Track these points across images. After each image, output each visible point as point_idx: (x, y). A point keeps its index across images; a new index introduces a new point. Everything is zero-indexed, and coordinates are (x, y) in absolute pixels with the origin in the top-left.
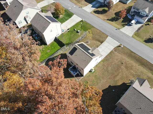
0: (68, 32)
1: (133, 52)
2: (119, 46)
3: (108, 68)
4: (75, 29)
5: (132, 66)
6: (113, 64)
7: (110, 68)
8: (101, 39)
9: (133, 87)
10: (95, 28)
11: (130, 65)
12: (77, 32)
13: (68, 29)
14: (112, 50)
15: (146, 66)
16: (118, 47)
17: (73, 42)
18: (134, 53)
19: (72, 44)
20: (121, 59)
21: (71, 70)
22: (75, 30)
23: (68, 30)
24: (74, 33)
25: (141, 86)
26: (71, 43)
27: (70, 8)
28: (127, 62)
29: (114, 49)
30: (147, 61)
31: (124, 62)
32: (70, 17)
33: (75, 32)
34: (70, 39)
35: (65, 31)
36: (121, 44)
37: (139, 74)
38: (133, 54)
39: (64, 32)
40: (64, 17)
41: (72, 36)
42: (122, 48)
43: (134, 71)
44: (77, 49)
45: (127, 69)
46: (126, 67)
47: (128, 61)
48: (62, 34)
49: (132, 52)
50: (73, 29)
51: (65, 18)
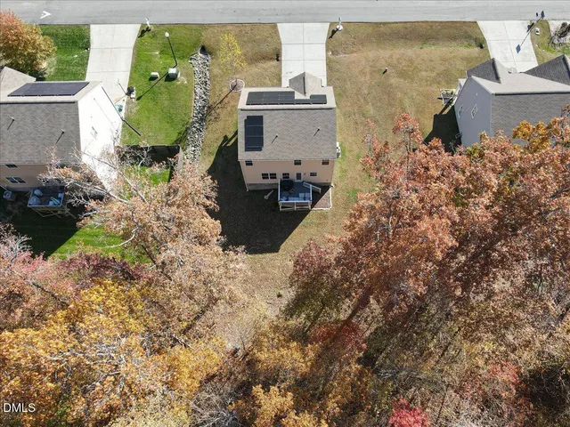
0: (139, 99)
1: (380, 23)
2: (334, 32)
3: (365, 112)
4: (153, 74)
5: (411, 61)
6: (366, 92)
7: (371, 110)
8: (267, 48)
9: (496, 95)
10: (210, 25)
11: (404, 63)
12: (170, 78)
13: (130, 92)
14: (327, 58)
15: (437, 39)
16: (331, 37)
17: (191, 121)
18: (384, 24)
19: (194, 129)
20: (371, 64)
21: (285, 198)
22: (153, 78)
23: (132, 96)
24: (163, 89)
25: (500, 82)
26: (187, 129)
27: (48, 14)
28: (389, 61)
29: (327, 50)
30: (427, 22)
31: (382, 65)
32: (87, 46)
33: (162, 82)
34: (170, 119)
35: (124, 104)
36: (332, 24)
37: (443, 68)
38: (382, 29)
39: (123, 109)
40: (60, 62)
41: (166, 103)
42: (346, 31)
43: (426, 71)
44: (261, 118)
45: (409, 77)
46: (402, 74)
47: (391, 57)
48: (126, 122)
49: (378, 24)
50: (144, 82)
51: (69, 63)
